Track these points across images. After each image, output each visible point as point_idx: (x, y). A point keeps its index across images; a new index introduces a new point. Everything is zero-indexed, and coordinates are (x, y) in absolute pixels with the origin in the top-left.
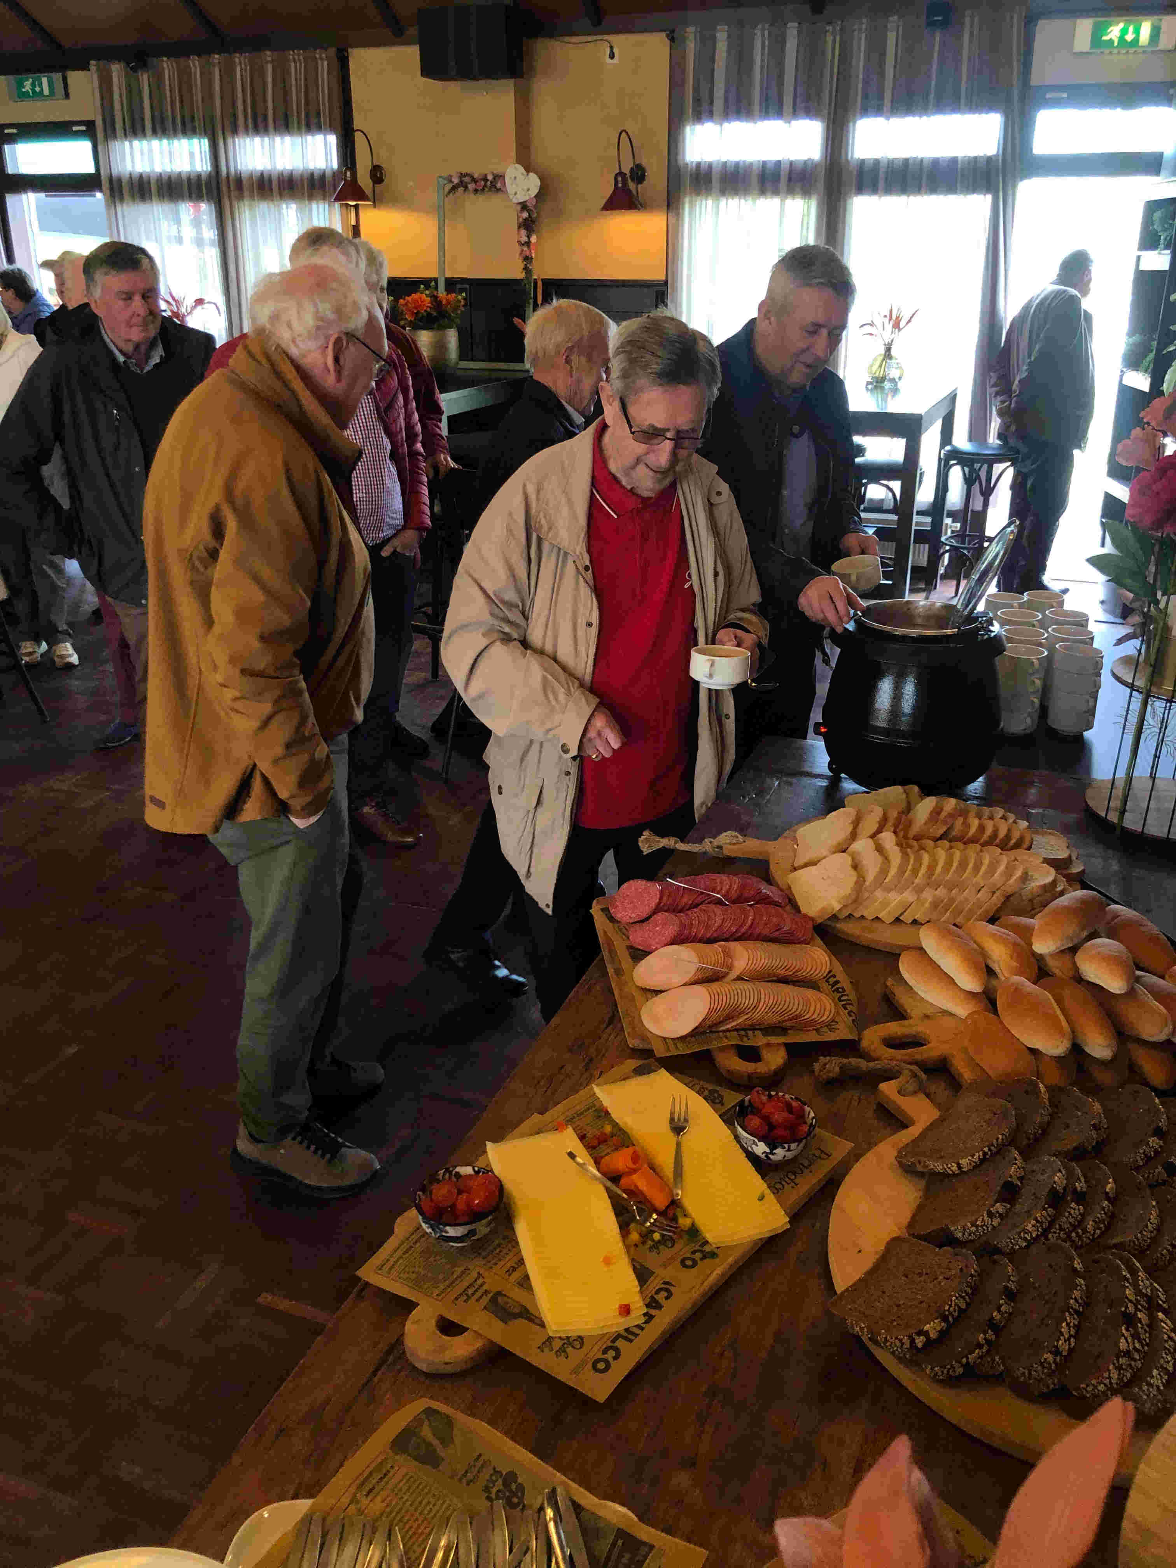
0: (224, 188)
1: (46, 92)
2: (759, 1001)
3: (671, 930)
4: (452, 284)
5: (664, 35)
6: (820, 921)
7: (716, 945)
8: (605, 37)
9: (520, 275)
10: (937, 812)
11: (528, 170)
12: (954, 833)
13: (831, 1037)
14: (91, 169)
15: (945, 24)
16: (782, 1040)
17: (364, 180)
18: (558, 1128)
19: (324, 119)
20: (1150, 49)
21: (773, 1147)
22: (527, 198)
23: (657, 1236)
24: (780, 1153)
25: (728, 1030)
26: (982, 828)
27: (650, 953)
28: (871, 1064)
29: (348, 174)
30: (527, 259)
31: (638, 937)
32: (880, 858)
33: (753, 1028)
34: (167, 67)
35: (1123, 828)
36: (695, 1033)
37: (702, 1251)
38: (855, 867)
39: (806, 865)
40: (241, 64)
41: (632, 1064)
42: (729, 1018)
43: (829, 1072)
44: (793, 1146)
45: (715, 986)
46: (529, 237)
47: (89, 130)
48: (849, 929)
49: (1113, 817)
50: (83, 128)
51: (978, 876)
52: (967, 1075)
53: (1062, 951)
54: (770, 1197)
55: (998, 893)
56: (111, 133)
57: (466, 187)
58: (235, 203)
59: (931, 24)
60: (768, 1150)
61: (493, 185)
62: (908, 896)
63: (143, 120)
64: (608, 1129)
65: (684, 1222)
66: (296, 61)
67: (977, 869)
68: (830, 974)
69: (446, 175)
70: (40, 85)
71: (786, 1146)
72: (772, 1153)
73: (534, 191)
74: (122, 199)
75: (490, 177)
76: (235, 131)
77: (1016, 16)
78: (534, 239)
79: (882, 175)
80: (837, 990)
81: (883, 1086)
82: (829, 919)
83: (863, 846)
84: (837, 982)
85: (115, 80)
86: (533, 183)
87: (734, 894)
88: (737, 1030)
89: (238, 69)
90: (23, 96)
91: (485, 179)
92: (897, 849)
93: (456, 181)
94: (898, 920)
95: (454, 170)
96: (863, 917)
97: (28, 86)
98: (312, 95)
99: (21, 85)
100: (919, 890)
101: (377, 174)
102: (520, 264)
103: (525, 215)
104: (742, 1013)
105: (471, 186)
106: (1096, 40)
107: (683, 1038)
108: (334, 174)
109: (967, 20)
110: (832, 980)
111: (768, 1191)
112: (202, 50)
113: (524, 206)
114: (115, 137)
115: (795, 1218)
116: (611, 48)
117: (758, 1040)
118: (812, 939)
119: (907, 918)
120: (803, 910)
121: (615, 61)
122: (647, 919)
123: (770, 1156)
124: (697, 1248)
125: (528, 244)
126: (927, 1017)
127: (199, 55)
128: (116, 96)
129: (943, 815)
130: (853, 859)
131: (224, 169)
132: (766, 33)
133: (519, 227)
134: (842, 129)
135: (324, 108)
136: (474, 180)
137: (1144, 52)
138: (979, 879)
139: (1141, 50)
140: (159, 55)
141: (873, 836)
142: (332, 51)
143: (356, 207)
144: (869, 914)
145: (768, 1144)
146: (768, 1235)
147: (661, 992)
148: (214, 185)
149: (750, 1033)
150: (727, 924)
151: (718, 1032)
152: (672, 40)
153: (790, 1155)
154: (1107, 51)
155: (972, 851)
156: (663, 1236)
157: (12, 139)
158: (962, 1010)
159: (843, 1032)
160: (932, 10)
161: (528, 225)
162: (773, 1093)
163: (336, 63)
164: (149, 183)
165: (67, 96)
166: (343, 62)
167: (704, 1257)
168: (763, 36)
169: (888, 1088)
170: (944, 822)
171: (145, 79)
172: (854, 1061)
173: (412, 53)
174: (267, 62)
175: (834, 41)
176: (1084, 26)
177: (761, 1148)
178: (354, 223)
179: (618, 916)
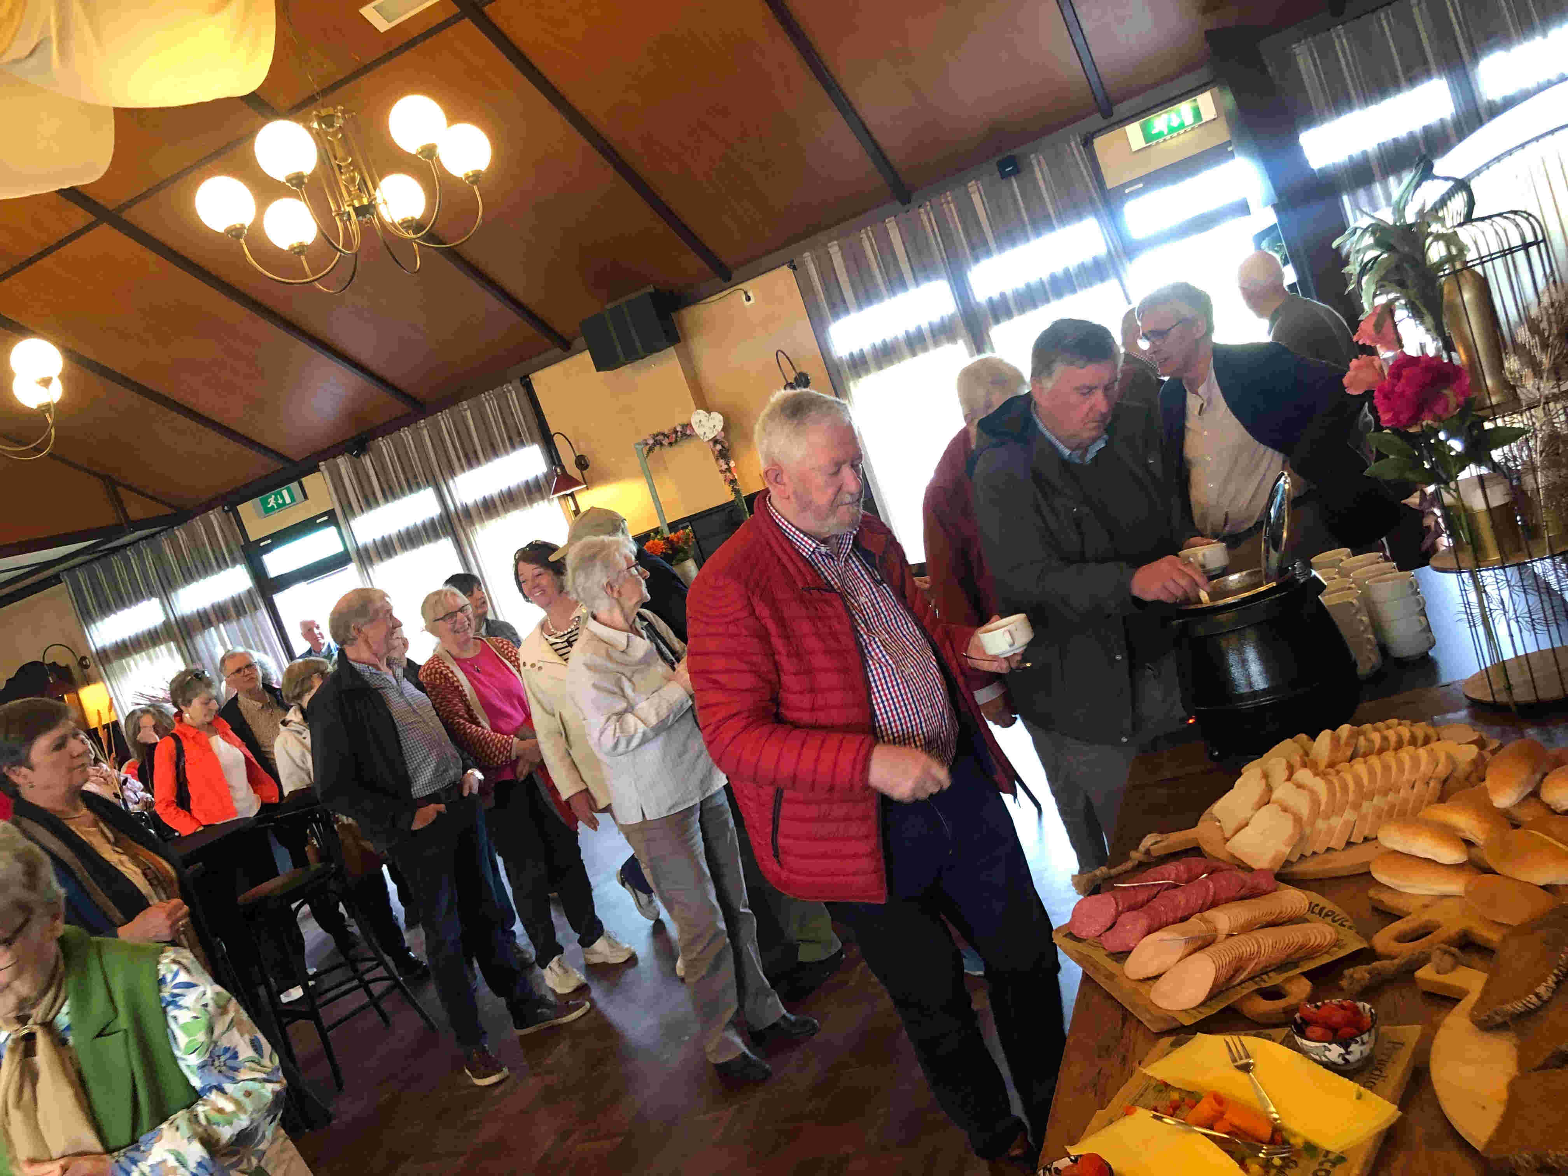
0: (456, 521)
1: (288, 500)
2: (1259, 947)
3: (1143, 923)
4: (673, 527)
5: (785, 267)
6: (1277, 869)
7: (1192, 919)
8: (740, 286)
9: (731, 497)
10: (1335, 741)
11: (709, 411)
12: (1362, 750)
13: (1342, 953)
14: (340, 549)
15: (1017, 172)
16: (1298, 971)
17: (573, 471)
18: (1128, 1112)
19: (525, 435)
20: (1196, 125)
21: (1346, 1046)
22: (716, 433)
23: (1277, 1161)
24: (1357, 1051)
25: (1243, 982)
26: (1385, 739)
27: (1130, 952)
28: (1396, 961)
29: (558, 470)
30: (733, 482)
31: (1114, 942)
32: (1306, 793)
33: (1265, 971)
34: (384, 444)
35: (1516, 704)
36: (1214, 994)
37: (1329, 1161)
38: (1285, 810)
39: (1237, 831)
40: (444, 419)
41: (1167, 1041)
42: (1237, 971)
43: (1358, 981)
44: (1365, 1037)
45: (1210, 949)
46: (727, 464)
47: (331, 519)
48: (1309, 867)
49: (1502, 698)
50: (326, 518)
51: (1406, 773)
52: (1493, 936)
53: (1525, 799)
54: (1367, 1093)
55: (1432, 784)
56: (349, 511)
57: (661, 444)
58: (468, 530)
59: (1005, 176)
60: (1342, 1051)
61: (684, 434)
62: (1349, 815)
63: (374, 494)
64: (1175, 1096)
65: (1297, 1142)
66: (489, 402)
67: (1401, 770)
68: (1312, 908)
69: (641, 440)
70: (282, 497)
71: (1358, 1039)
72: (1348, 1053)
73: (720, 427)
74: (371, 562)
75: (679, 429)
76: (453, 473)
77: (1073, 144)
78: (732, 464)
79: (1012, 303)
80: (1327, 915)
81: (1419, 974)
82: (1283, 867)
83: (1283, 791)
84: (1323, 908)
85: (343, 471)
86: (717, 420)
87: (1185, 877)
88: (1251, 979)
89: (442, 423)
90: (268, 511)
91: (676, 432)
92: (1318, 778)
93: (651, 442)
94: (1349, 844)
95: (646, 433)
96: (1314, 853)
97: (272, 502)
98: (510, 421)
99: (265, 503)
100: (1357, 806)
101: (582, 463)
102: (728, 488)
103: (719, 447)
104: (1250, 960)
105: (665, 442)
106: (1148, 137)
107: (1203, 1004)
108: (546, 476)
109: (1034, 162)
110: (1317, 910)
111: (1362, 1089)
112: (407, 420)
113: (715, 441)
114: (354, 515)
115: (1404, 1104)
116: (746, 293)
117: (1274, 980)
118: (1278, 886)
119: (1357, 838)
120: (1256, 865)
121: (752, 301)
122: (1113, 925)
123: (1347, 1057)
124: (1323, 1159)
125: (729, 469)
126: (1426, 906)
127: (408, 426)
128: (346, 481)
129: (1342, 742)
130: (1281, 805)
131: (452, 507)
132: (870, 234)
133: (717, 460)
134: (963, 282)
135: (523, 429)
136: (665, 435)
137: (1193, 129)
138: (1407, 776)
139: (1189, 129)
140: (374, 438)
141: (1289, 779)
142: (517, 383)
143: (572, 495)
144: (1320, 848)
145: (1341, 1045)
146: (1385, 1126)
147: (1161, 975)
148: (446, 521)
149: (1264, 977)
150: (1192, 901)
151: (1234, 987)
152: (794, 268)
153: (1366, 1049)
154: (1161, 140)
155: (1389, 756)
156: (1282, 1159)
157: (267, 549)
158: (1455, 886)
159: (1355, 945)
160: (1002, 165)
161: (724, 454)
162: (1319, 1004)
163: (522, 391)
164: (391, 541)
165: (306, 497)
166: (528, 386)
167: (1334, 1164)
168: (868, 237)
169: (1425, 973)
170: (1347, 744)
171: (367, 460)
172: (1376, 964)
173: (586, 357)
174: (465, 410)
175: (930, 219)
176: (1133, 130)
177: (1335, 1052)
178: (574, 508)
179: (1084, 934)
